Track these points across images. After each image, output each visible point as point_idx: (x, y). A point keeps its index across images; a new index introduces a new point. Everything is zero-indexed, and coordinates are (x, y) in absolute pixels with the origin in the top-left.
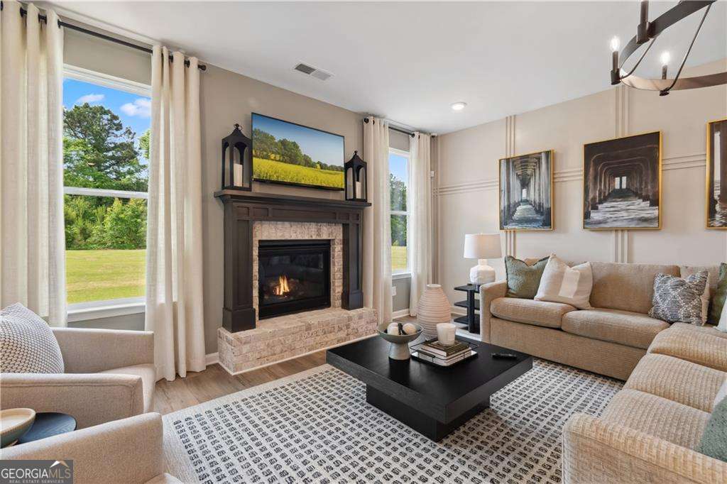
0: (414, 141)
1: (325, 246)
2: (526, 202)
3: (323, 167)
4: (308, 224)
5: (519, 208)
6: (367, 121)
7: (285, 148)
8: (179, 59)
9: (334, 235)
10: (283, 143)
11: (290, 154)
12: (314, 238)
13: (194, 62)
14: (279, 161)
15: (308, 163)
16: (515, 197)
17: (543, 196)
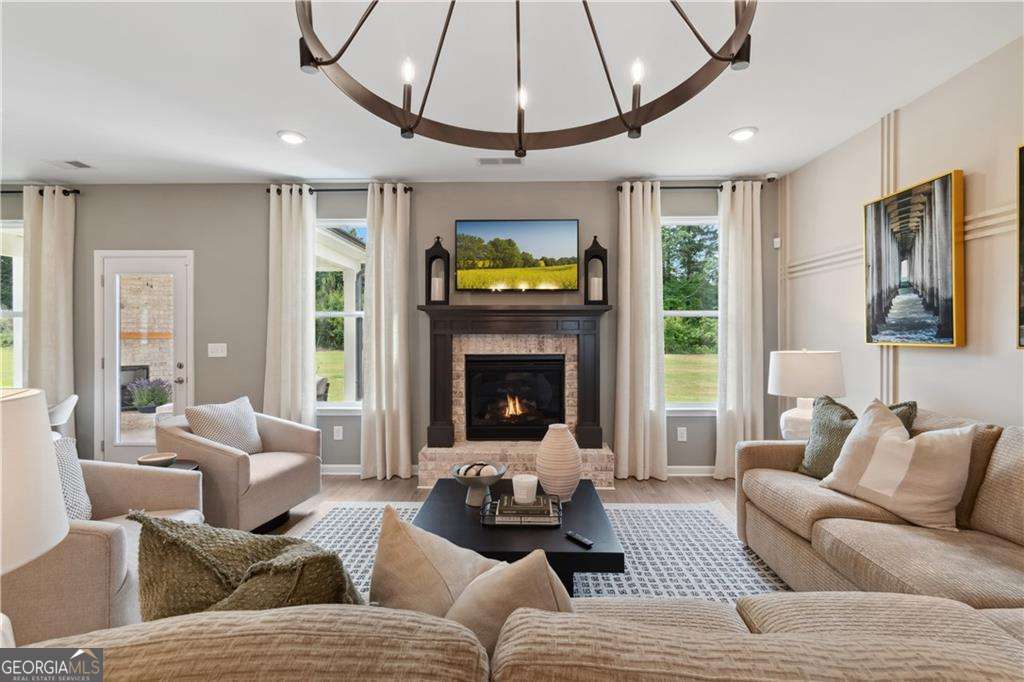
0: (724, 196)
1: (558, 362)
2: (908, 286)
3: (549, 262)
4: (525, 336)
5: (896, 301)
6: (620, 189)
7: (497, 251)
8: (388, 188)
9: (564, 348)
10: (495, 244)
11: (504, 256)
12: (533, 352)
13: (400, 187)
14: (489, 267)
15: (528, 262)
16: (890, 281)
17: (938, 274)
